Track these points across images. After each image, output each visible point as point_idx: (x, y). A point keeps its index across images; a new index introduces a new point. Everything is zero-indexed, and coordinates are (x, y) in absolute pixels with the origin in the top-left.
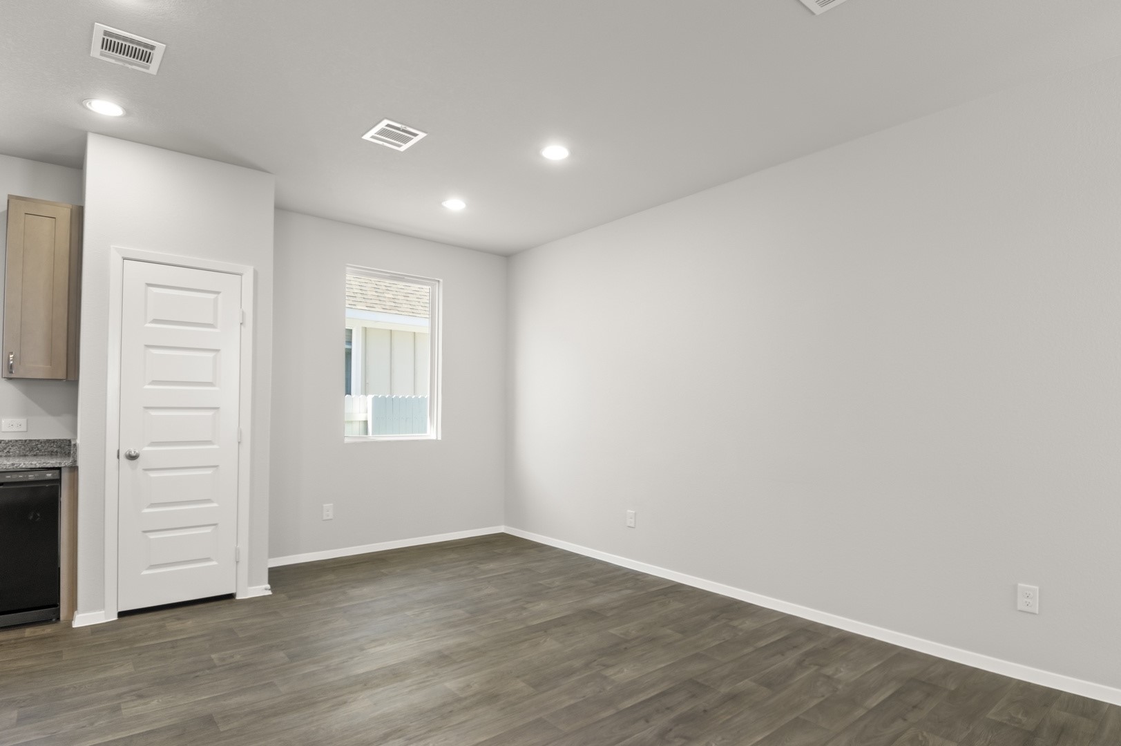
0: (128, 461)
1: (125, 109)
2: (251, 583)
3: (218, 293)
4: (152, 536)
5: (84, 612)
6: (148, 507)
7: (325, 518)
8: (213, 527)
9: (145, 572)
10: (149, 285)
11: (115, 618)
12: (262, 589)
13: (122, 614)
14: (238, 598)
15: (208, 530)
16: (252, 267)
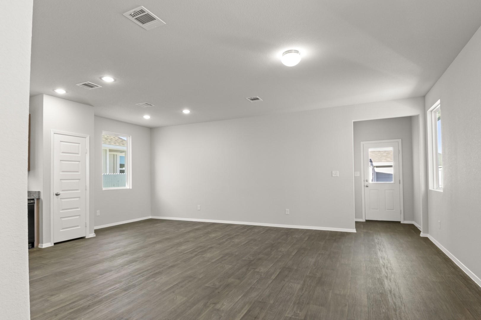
0: (56, 196)
1: (66, 91)
2: (90, 233)
3: (79, 143)
4: (63, 219)
5: (45, 243)
6: (62, 210)
7: (97, 215)
8: (79, 216)
9: (61, 231)
10: (61, 141)
11: (53, 245)
12: (93, 235)
13: (55, 244)
14: (86, 238)
15: (78, 217)
16: (89, 136)
